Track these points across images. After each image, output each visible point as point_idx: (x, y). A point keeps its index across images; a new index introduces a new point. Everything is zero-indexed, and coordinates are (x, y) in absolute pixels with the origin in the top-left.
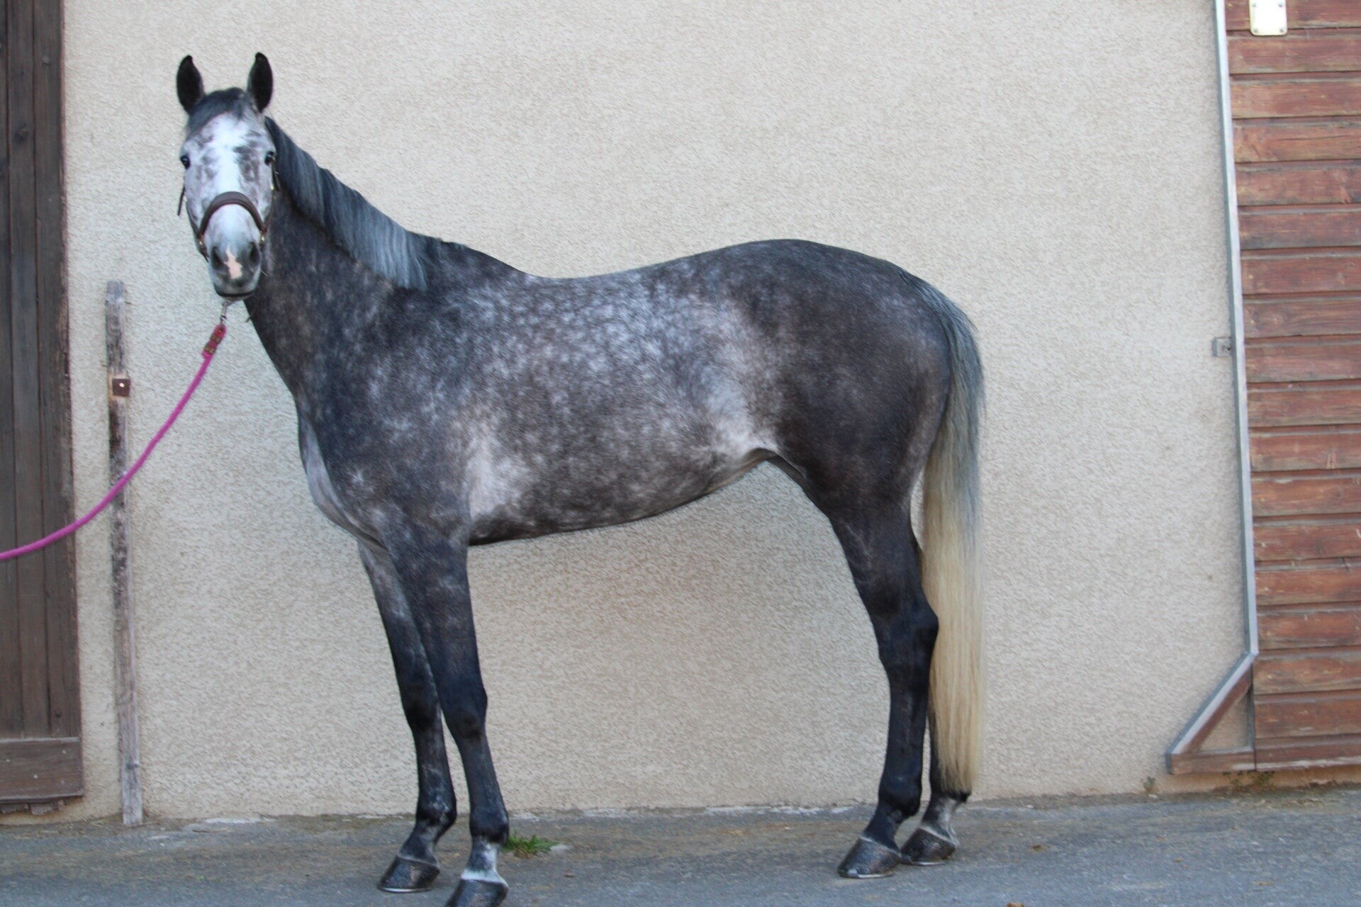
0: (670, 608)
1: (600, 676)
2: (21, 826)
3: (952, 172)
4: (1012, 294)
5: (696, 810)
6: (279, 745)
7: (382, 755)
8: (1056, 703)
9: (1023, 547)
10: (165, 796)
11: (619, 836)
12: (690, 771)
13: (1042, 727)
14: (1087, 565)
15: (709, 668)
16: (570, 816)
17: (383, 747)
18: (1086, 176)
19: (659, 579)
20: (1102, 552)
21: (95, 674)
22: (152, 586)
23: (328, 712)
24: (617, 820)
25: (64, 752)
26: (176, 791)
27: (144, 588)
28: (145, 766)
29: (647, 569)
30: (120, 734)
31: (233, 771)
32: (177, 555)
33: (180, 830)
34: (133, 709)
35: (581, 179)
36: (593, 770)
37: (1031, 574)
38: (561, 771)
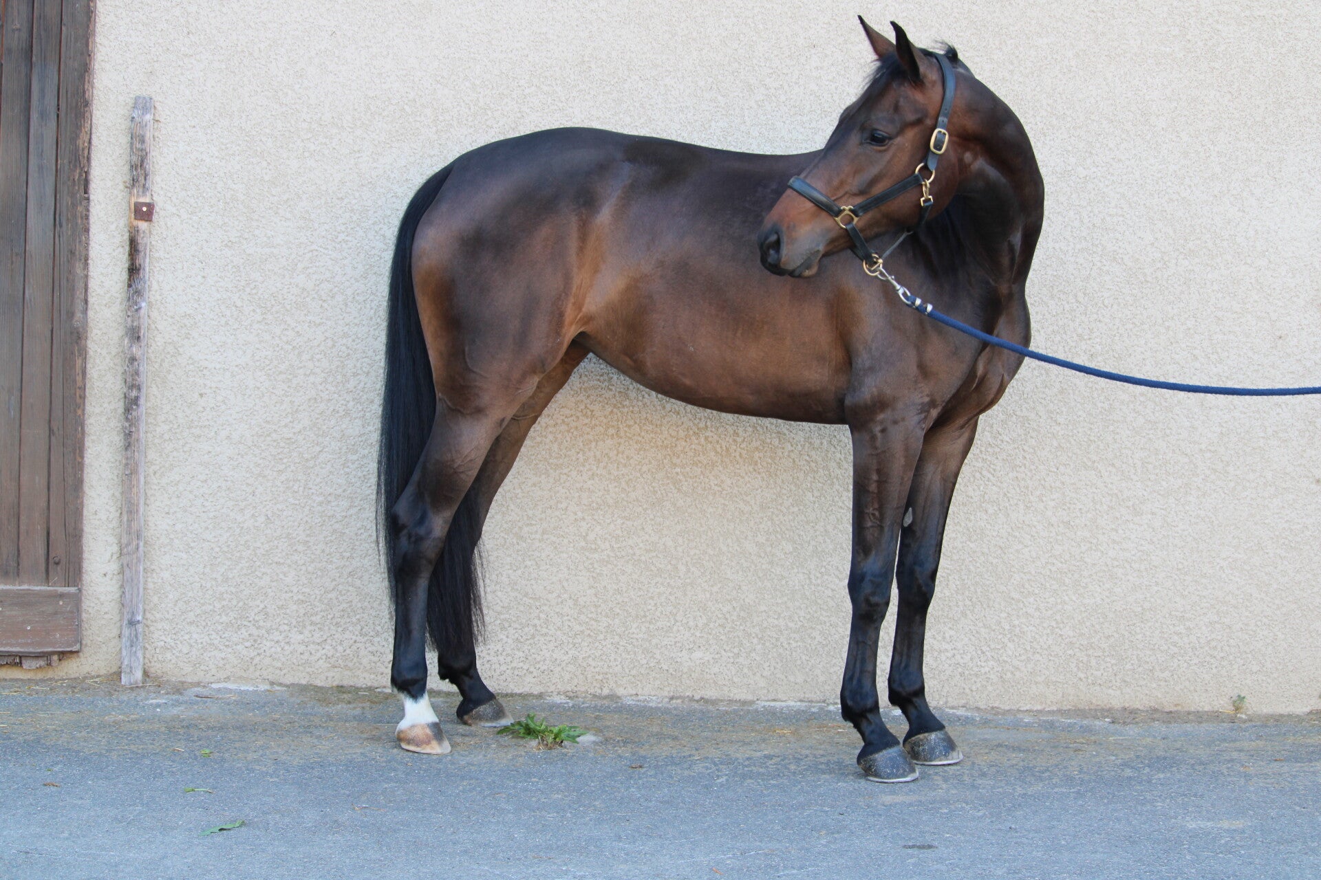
0: (729, 482)
1: (648, 551)
2: (12, 680)
3: (1060, 23)
4: (1120, 160)
5: (744, 703)
6: (295, 607)
8: (1143, 609)
9: (1117, 437)
10: (169, 655)
11: (655, 729)
12: (741, 660)
13: (1126, 634)
14: (1186, 460)
15: (769, 549)
16: (606, 702)
18: (1206, 36)
19: (719, 450)
20: (1203, 447)
21: (100, 519)
22: (167, 427)
23: (350, 574)
24: (657, 709)
25: (61, 603)
26: (180, 651)
27: (158, 429)
28: (149, 623)
29: (706, 438)
30: (122, 586)
31: (244, 633)
32: (196, 395)
33: (181, 694)
34: (139, 560)
36: (635, 654)
37: (1124, 466)
38: (600, 652)
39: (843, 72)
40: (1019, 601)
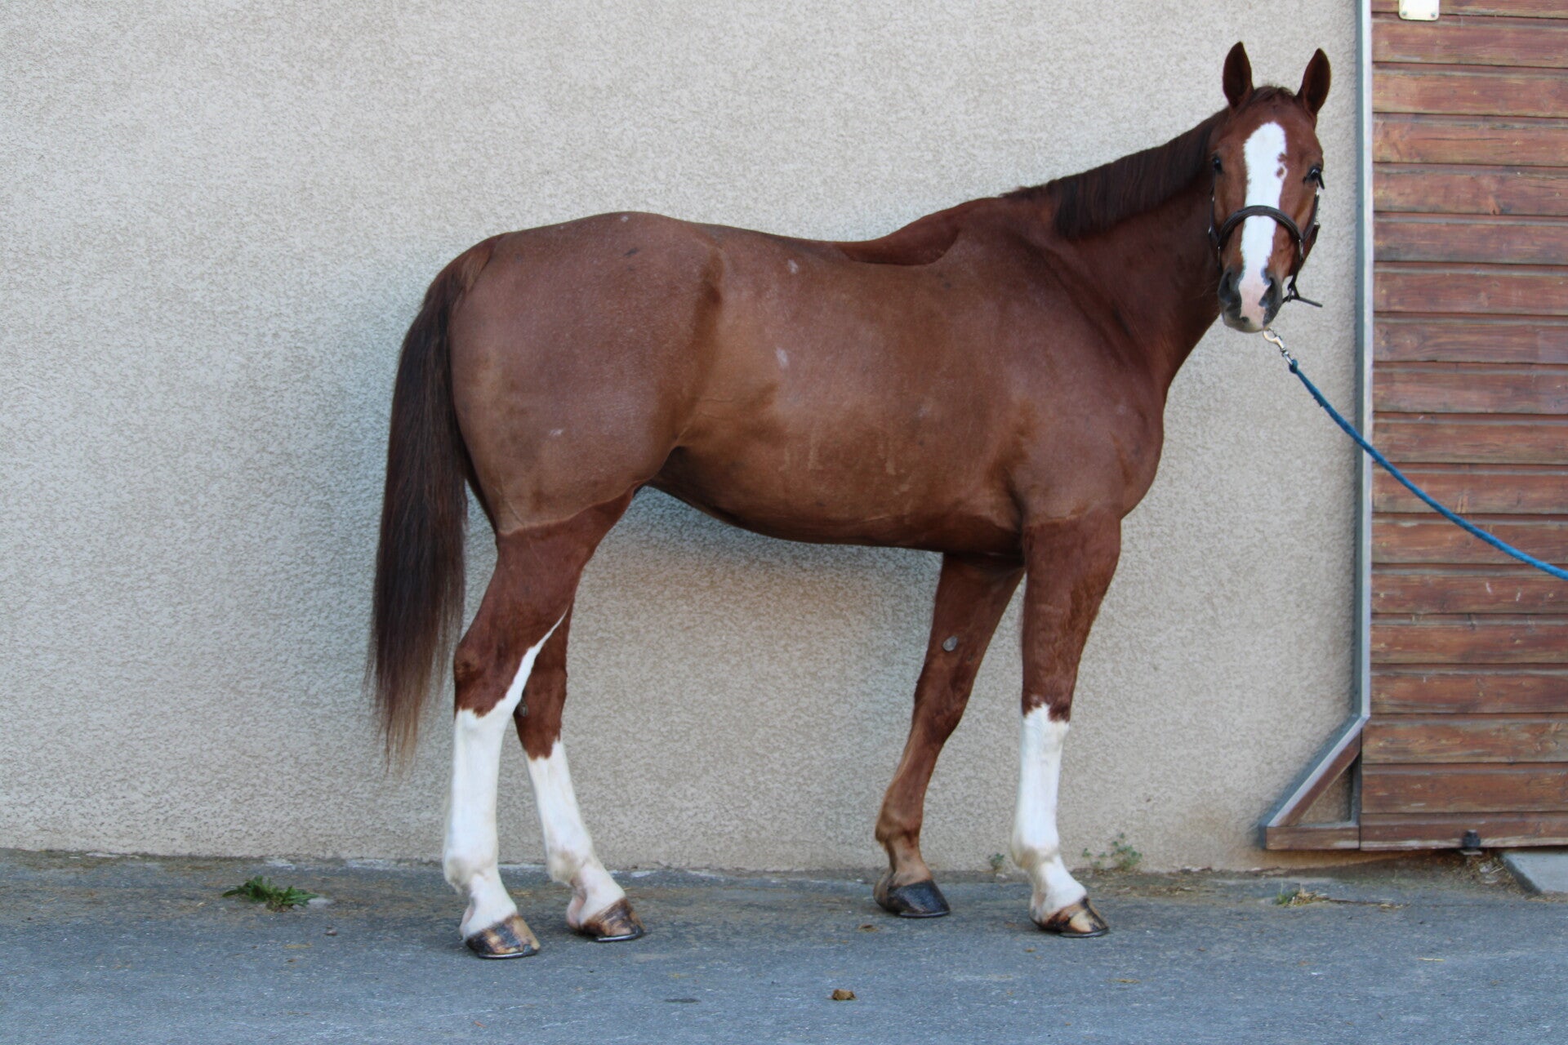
3: (807, 149)
7: (118, 785)
9: (866, 583)
11: (388, 892)
16: (331, 866)
17: (120, 776)
18: (961, 161)
23: (59, 732)
24: (385, 872)
35: (382, 134)
36: (360, 814)
37: (874, 614)
38: (323, 813)
39: (578, 200)
40: (763, 756)
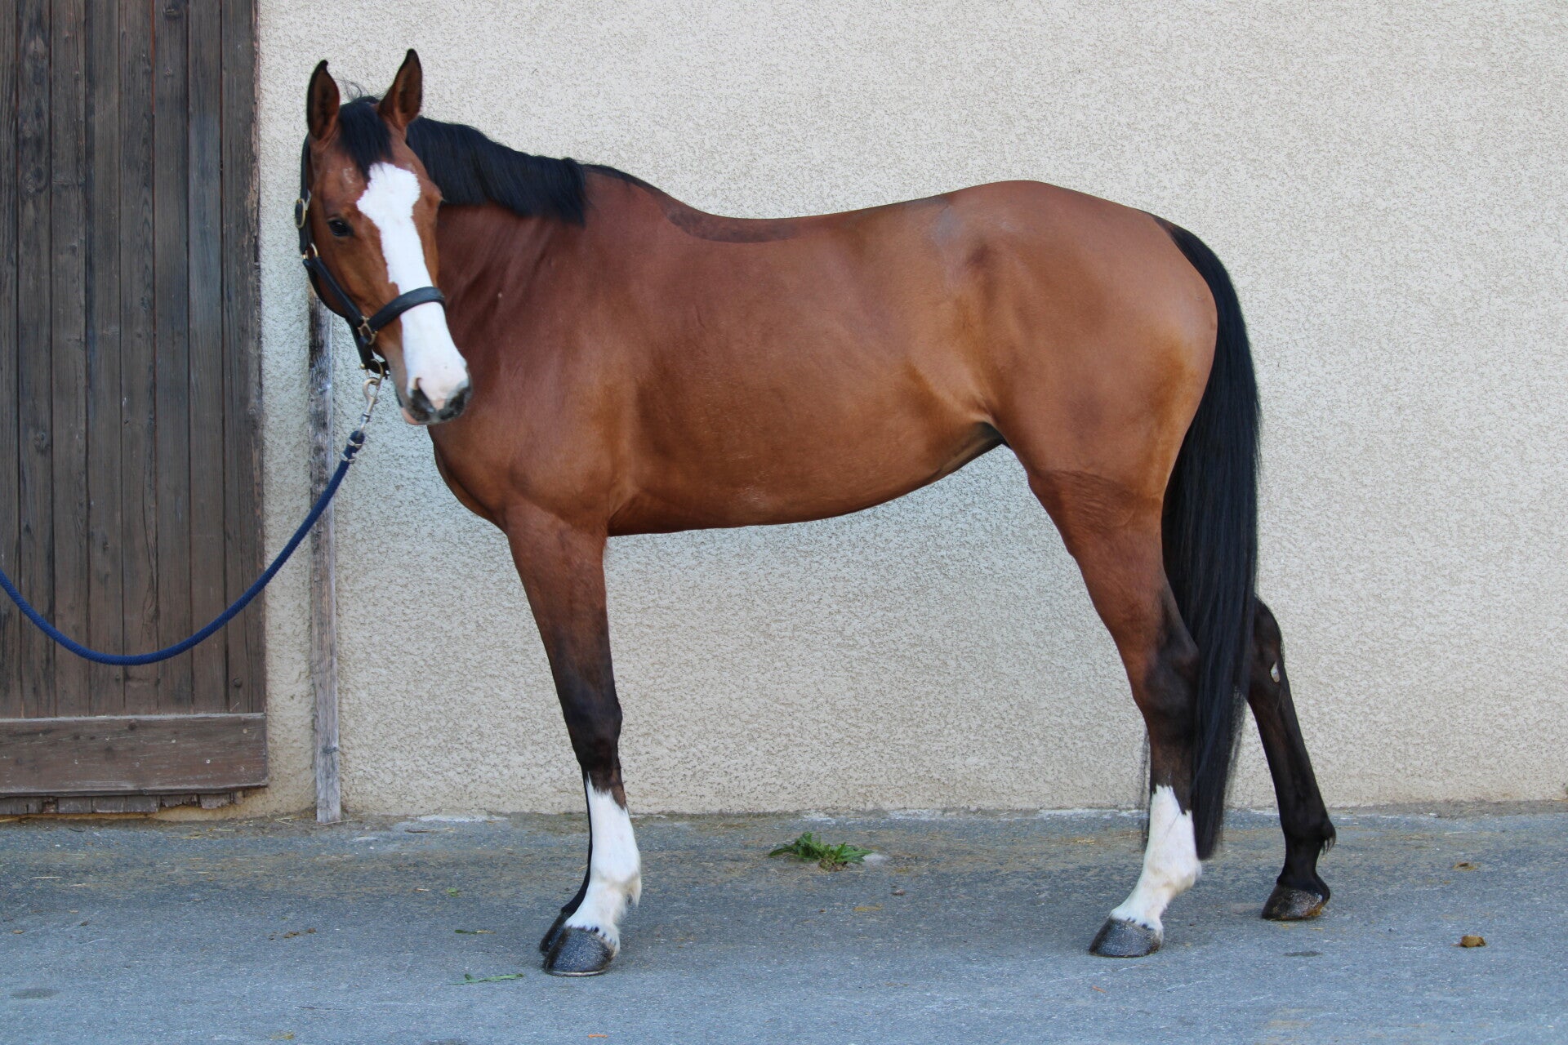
0: (1001, 564)
1: (913, 645)
2: (187, 823)
3: (1351, 38)
4: (1422, 190)
5: (1027, 812)
6: (513, 725)
7: (641, 739)
8: (1465, 689)
9: (1429, 498)
10: (369, 787)
11: (943, 845)
12: (1021, 764)
13: (1447, 717)
14: (1506, 521)
15: (1048, 638)
16: (872, 818)
17: (644, 730)
18: (1512, 48)
19: (989, 528)
20: (1524, 505)
21: (284, 634)
22: (359, 526)
24: (933, 823)
25: (245, 731)
26: (383, 781)
27: (349, 529)
28: (345, 750)
29: (974, 515)
30: (314, 709)
31: (456, 757)
32: (392, 488)
33: (389, 829)
34: (333, 679)
35: (901, 35)
36: (902, 761)
37: (1439, 530)
38: (862, 762)
39: (1112, 100)
40: (1328, 685)
